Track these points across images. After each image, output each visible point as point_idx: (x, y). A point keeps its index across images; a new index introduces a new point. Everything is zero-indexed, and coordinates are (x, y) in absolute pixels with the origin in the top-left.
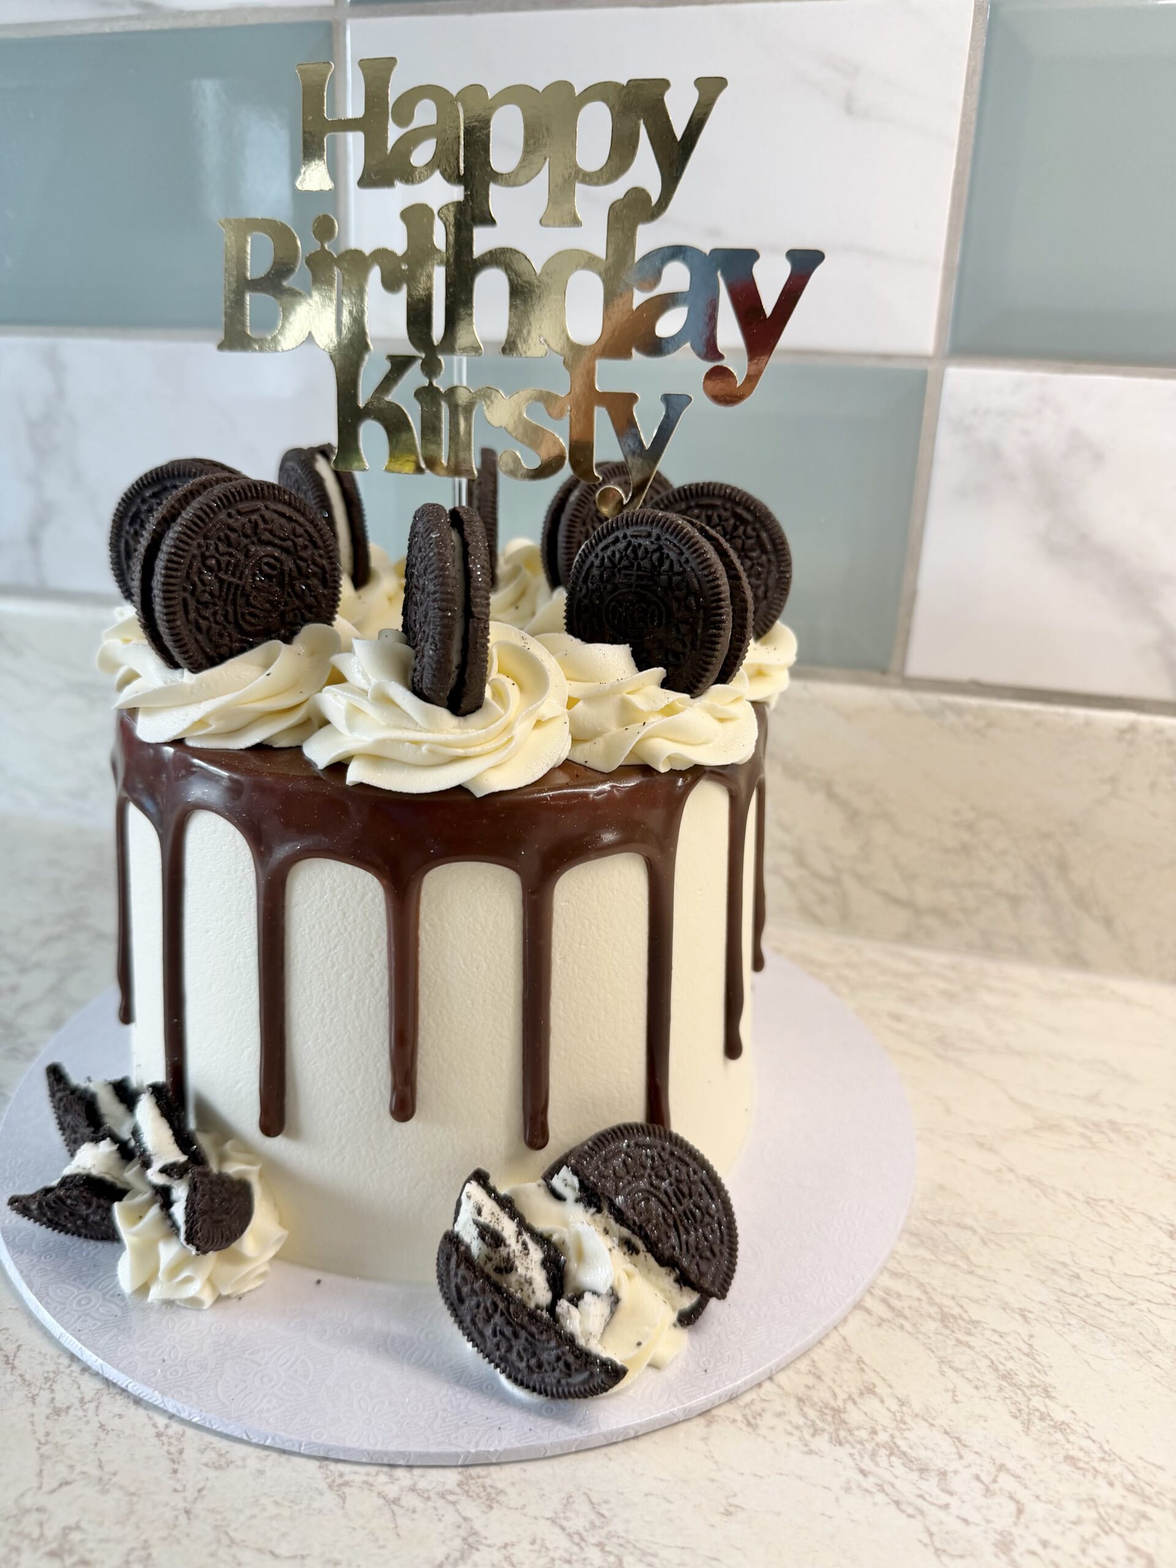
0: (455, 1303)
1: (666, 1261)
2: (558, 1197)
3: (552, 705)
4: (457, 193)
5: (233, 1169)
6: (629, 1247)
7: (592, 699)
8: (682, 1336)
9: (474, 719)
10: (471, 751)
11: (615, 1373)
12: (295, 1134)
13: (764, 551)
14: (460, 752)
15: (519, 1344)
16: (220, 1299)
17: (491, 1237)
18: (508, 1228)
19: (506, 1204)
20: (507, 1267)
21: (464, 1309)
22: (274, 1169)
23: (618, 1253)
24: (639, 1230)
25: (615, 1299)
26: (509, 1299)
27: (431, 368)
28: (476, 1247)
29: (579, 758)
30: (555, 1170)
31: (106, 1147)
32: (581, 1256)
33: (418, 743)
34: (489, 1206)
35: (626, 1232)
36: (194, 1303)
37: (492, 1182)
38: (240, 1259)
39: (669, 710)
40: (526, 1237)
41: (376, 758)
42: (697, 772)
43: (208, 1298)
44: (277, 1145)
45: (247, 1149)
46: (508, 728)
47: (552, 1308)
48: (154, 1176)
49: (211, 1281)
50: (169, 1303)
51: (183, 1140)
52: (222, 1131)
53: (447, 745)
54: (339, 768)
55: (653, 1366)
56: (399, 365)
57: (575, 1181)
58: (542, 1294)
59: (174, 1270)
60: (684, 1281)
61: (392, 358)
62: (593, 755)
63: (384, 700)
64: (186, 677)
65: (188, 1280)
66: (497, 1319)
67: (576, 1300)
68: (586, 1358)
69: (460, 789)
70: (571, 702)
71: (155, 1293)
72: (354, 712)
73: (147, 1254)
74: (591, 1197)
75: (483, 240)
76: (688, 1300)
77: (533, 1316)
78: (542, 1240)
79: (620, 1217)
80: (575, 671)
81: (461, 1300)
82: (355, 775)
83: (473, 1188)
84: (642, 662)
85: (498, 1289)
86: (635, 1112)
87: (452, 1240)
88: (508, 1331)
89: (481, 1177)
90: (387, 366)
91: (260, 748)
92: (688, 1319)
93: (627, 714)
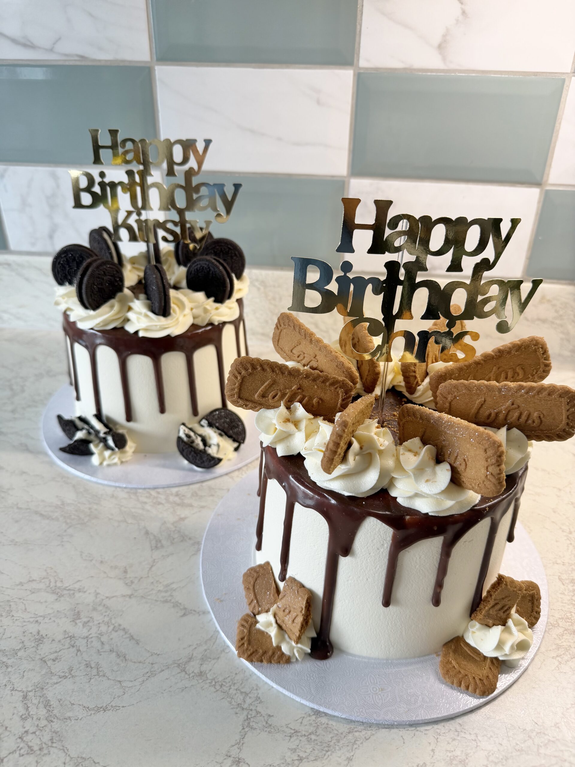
0: (182, 452)
1: (230, 437)
2: (202, 426)
3: (187, 311)
4: (141, 167)
5: (121, 431)
6: (221, 435)
7: (197, 307)
8: (235, 454)
9: (169, 318)
10: (170, 326)
11: (220, 460)
12: (135, 421)
13: (237, 257)
14: (167, 326)
15: (198, 458)
16: (122, 462)
17: (188, 436)
18: (192, 434)
19: (191, 429)
20: (193, 442)
21: (185, 453)
22: (130, 431)
23: (219, 436)
24: (223, 431)
25: (218, 445)
26: (194, 448)
27: (139, 214)
28: (185, 439)
29: (196, 323)
30: (201, 420)
31: (84, 431)
32: (210, 438)
33: (156, 326)
34: (187, 431)
35: (220, 431)
36: (115, 464)
37: (187, 425)
38: (125, 452)
39: (217, 309)
40: (197, 435)
41: (146, 330)
42: (224, 323)
43: (119, 462)
44: (131, 424)
45: (122, 427)
46: (177, 319)
47: (204, 449)
48: (102, 435)
49: (119, 459)
50: (109, 465)
51: (106, 426)
52: (115, 423)
53: (164, 325)
54: (136, 333)
55: (229, 460)
56: (129, 213)
57: (206, 422)
58: (201, 446)
59: (110, 457)
60: (235, 440)
61: (127, 211)
62: (199, 322)
63: (146, 316)
64: (91, 312)
65: (114, 459)
66: (193, 453)
67: (210, 446)
68: (213, 458)
69: (169, 336)
70: (192, 309)
71: (105, 463)
72: (138, 319)
73: (101, 454)
74: (210, 425)
75: (150, 180)
76: (236, 445)
77: (201, 451)
78: (200, 436)
79: (218, 428)
80: (191, 301)
81: (183, 450)
82: (141, 334)
83: (182, 427)
84: (208, 296)
85: (192, 447)
86: (219, 405)
87: (179, 439)
88: (195, 455)
89: (184, 424)
90: (126, 214)
91: (115, 329)
92: (236, 449)
93: (206, 311)
